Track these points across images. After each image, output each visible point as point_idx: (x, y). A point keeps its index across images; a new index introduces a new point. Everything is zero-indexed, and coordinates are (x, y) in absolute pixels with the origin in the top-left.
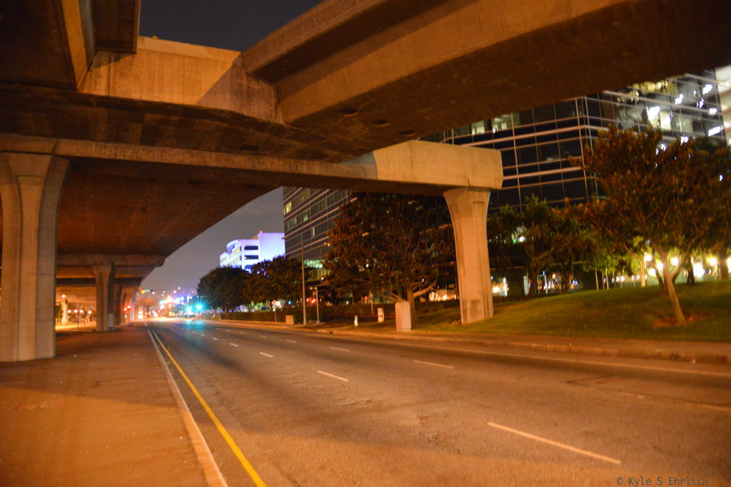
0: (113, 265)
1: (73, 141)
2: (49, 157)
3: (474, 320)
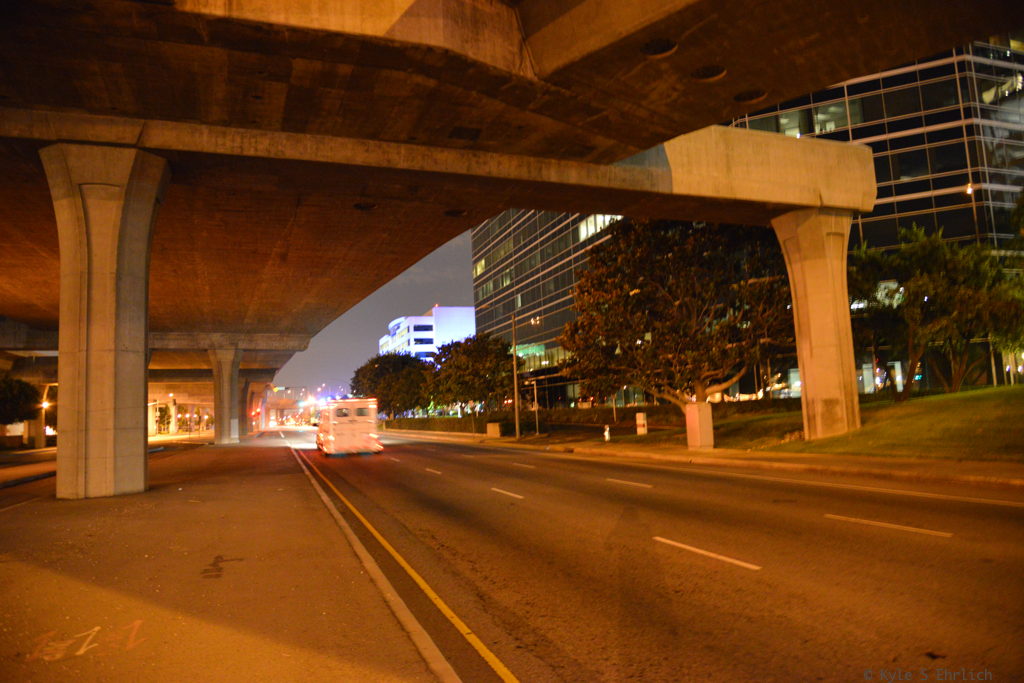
0: (236, 349)
1: (170, 124)
2: (133, 152)
3: (829, 435)
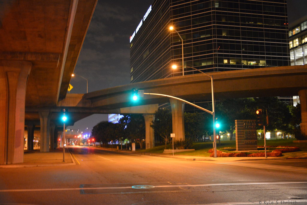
2: (49, 112)
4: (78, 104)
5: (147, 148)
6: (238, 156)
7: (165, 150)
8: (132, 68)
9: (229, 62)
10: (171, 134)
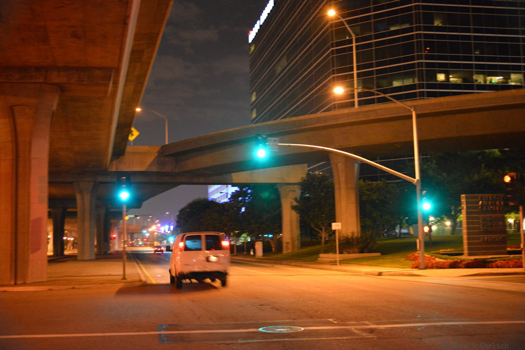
2: (93, 183)
4: (150, 165)
5: (285, 252)
6: (469, 265)
7: (321, 255)
8: (255, 93)
9: (447, 78)
10: (333, 224)
